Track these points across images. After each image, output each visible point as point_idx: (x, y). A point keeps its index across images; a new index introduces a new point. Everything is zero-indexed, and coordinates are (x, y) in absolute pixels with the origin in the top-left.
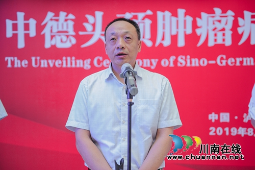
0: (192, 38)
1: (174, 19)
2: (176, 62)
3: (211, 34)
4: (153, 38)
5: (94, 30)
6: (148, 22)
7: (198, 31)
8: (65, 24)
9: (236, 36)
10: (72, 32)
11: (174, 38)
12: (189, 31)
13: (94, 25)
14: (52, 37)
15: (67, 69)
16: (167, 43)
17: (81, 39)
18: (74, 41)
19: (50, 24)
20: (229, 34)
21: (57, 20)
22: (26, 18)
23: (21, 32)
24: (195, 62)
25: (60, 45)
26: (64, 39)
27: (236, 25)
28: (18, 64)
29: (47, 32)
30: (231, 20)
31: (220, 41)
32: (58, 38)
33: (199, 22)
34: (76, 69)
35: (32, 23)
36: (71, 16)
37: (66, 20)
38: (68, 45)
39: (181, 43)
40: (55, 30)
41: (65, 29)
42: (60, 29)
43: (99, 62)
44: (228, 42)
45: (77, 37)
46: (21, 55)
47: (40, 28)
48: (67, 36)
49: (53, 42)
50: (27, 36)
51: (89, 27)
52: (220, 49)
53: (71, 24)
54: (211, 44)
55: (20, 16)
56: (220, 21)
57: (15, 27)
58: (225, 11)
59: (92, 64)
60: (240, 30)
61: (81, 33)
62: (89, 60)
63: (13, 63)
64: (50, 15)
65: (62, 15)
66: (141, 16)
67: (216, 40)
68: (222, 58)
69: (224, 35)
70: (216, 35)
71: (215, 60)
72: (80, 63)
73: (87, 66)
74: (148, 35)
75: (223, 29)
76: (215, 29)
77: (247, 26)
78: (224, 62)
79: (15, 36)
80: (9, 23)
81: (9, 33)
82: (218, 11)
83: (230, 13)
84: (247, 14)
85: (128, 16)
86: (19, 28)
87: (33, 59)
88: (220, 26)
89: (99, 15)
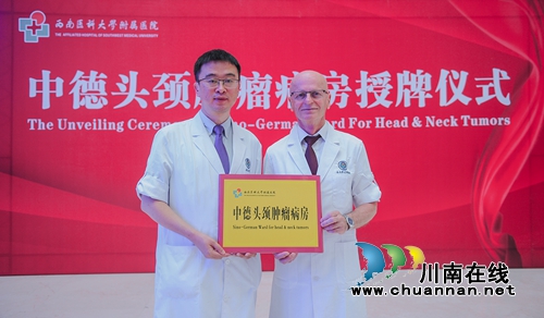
3: (250, 97)
4: (191, 100)
5: (128, 91)
6: (186, 83)
8: (96, 83)
9: (274, 100)
10: (103, 93)
13: (128, 85)
14: (81, 97)
15: (97, 131)
17: (113, 100)
18: (105, 102)
19: (79, 83)
20: (267, 97)
21: (87, 80)
22: (52, 77)
23: (46, 92)
25: (90, 106)
26: (95, 99)
27: (273, 89)
28: (42, 126)
29: (75, 91)
30: (269, 83)
31: (258, 105)
32: (88, 99)
34: (108, 131)
35: (59, 82)
36: (103, 76)
37: (97, 80)
38: (99, 106)
40: (85, 90)
41: (96, 89)
42: (90, 89)
43: (133, 125)
44: (267, 106)
45: (109, 97)
46: (46, 116)
47: (68, 87)
48: (98, 97)
49: (82, 103)
50: (52, 96)
51: (122, 88)
53: (103, 83)
54: (250, 106)
55: (46, 74)
56: (258, 85)
57: (39, 86)
58: (262, 75)
59: (125, 126)
60: (278, 94)
61: (113, 94)
62: (122, 123)
63: (36, 125)
64: (79, 74)
65: (93, 74)
66: (178, 76)
67: (254, 104)
68: (261, 122)
69: (262, 98)
70: (254, 98)
71: (255, 123)
72: (112, 126)
73: (120, 129)
74: (186, 97)
75: (262, 93)
76: (253, 92)
77: (283, 91)
78: (263, 125)
79: (39, 96)
80: (33, 82)
81: (33, 93)
82: (256, 74)
83: (268, 77)
84: (284, 79)
85: (165, 77)
86: (44, 87)
87: (60, 121)
88: (258, 90)
89: (134, 75)
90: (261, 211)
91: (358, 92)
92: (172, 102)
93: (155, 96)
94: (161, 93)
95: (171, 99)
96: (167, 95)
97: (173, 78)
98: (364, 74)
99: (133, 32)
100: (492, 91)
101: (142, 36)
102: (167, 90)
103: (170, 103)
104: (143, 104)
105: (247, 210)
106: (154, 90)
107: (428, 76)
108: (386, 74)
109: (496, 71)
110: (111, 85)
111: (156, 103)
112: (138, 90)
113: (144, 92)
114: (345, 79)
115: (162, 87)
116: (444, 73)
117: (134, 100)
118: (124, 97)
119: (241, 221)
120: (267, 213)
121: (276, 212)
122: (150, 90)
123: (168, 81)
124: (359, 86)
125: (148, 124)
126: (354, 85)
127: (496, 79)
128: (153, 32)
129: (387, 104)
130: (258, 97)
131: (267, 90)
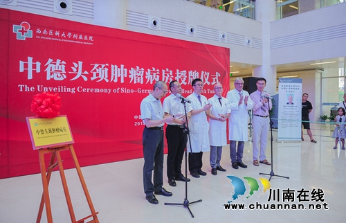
0: (127, 79)
1: (119, 69)
2: (120, 90)
3: (135, 78)
4: (109, 78)
5: (77, 71)
6: (106, 69)
7: (130, 76)
8: (60, 66)
9: (145, 80)
10: (64, 72)
11: (119, 79)
12: (126, 76)
13: (77, 69)
14: (51, 74)
15: (64, 93)
16: (116, 81)
17: (70, 76)
18: (65, 77)
19: (50, 66)
20: (142, 78)
21: (55, 64)
22: (34, 61)
23: (30, 69)
24: (128, 91)
25: (56, 79)
26: (59, 75)
27: (145, 75)
28: (27, 89)
29: (48, 70)
30: (143, 72)
31: (139, 82)
32: (55, 75)
33: (130, 72)
34: (67, 93)
35: (38, 64)
36: (63, 62)
37: (60, 64)
38: (62, 79)
39: (122, 81)
40: (53, 70)
41: (60, 69)
42: (57, 69)
43: (80, 89)
44: (142, 82)
45: (67, 74)
46: (30, 83)
47: (43, 67)
48: (61, 74)
49: (52, 77)
50: (34, 72)
51: (75, 70)
52: (138, 85)
53: (64, 67)
54: (135, 82)
55: (30, 59)
56: (138, 72)
57: (26, 66)
58: (140, 68)
59: (76, 90)
60: (146, 77)
61: (70, 72)
62: (74, 88)
63: (24, 88)
64: (50, 60)
65: (58, 61)
66: (103, 66)
67: (137, 81)
68: (140, 90)
70: (137, 78)
72: (69, 90)
73: (73, 91)
74: (107, 76)
76: (136, 76)
77: (149, 76)
79: (26, 72)
80: (22, 63)
81: (22, 69)
82: (138, 67)
83: (142, 69)
84: (149, 70)
85: (96, 65)
86: (29, 67)
87: (39, 86)
88: (139, 75)
89: (80, 63)
90: (47, 130)
91: (176, 78)
92: (100, 78)
93: (92, 75)
94: (95, 74)
96: (97, 75)
97: (100, 66)
98: (178, 70)
99: (80, 40)
100: (216, 81)
101: (85, 43)
102: (97, 72)
103: (99, 79)
104: (85, 79)
105: (42, 131)
106: (91, 72)
107: (198, 73)
108: (185, 71)
109: (217, 73)
110: (68, 68)
111: (92, 79)
112: (83, 71)
113: (86, 72)
114: (171, 72)
115: (95, 71)
116: (203, 72)
117: (81, 77)
118: (75, 75)
119: (40, 135)
120: (50, 131)
121: (54, 130)
122: (89, 72)
123: (98, 68)
124: (176, 75)
125: (88, 89)
126: (175, 75)
127: (217, 76)
128: (91, 42)
129: (185, 84)
130: (139, 78)
131: (142, 75)
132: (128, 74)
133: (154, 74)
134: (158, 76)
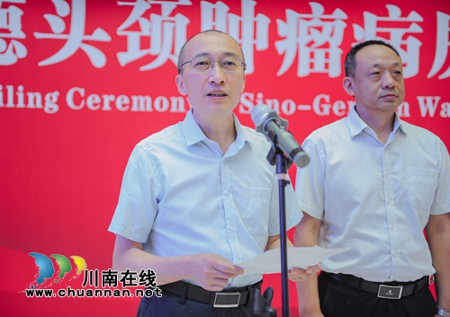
1: (234, 19)
3: (304, 53)
5: (67, 31)
6: (182, 21)
7: (280, 46)
8: (3, 13)
10: (18, 33)
12: (263, 45)
13: (67, 20)
15: (6, 110)
17: (38, 49)
18: (22, 52)
20: (336, 54)
30: (340, 27)
31: (319, 68)
33: (282, 28)
34: (26, 111)
37: (5, 5)
38: (9, 59)
39: (248, 67)
41: (3, 25)
43: (77, 99)
45: (29, 42)
48: (8, 41)
51: (57, 24)
52: (319, 83)
53: (17, 13)
54: (303, 71)
56: (320, 29)
58: (330, 10)
59: (61, 101)
61: (38, 35)
62: (55, 95)
66: (167, 6)
67: (312, 65)
68: (323, 101)
69: (327, 56)
70: (312, 55)
71: (311, 103)
72: (35, 100)
73: (51, 106)
75: (326, 45)
76: (311, 44)
78: (326, 108)
82: (317, 8)
83: (339, 14)
84: (370, 19)
85: (141, 6)
88: (320, 39)
92: (154, 58)
93: (121, 44)
94: (134, 39)
95: (153, 50)
96: (145, 43)
97: (157, 10)
102: (145, 32)
103: (150, 58)
104: (98, 59)
106: (120, 32)
110: (34, 19)
111: (124, 59)
112: (89, 31)
113: (101, 35)
115: (136, 27)
117: (80, 51)
118: (58, 44)
122: (112, 32)
123: (147, 15)
125: (108, 99)
130: (320, 54)
131: (337, 39)
132: (274, 36)
133: (396, 35)
134: (415, 45)
